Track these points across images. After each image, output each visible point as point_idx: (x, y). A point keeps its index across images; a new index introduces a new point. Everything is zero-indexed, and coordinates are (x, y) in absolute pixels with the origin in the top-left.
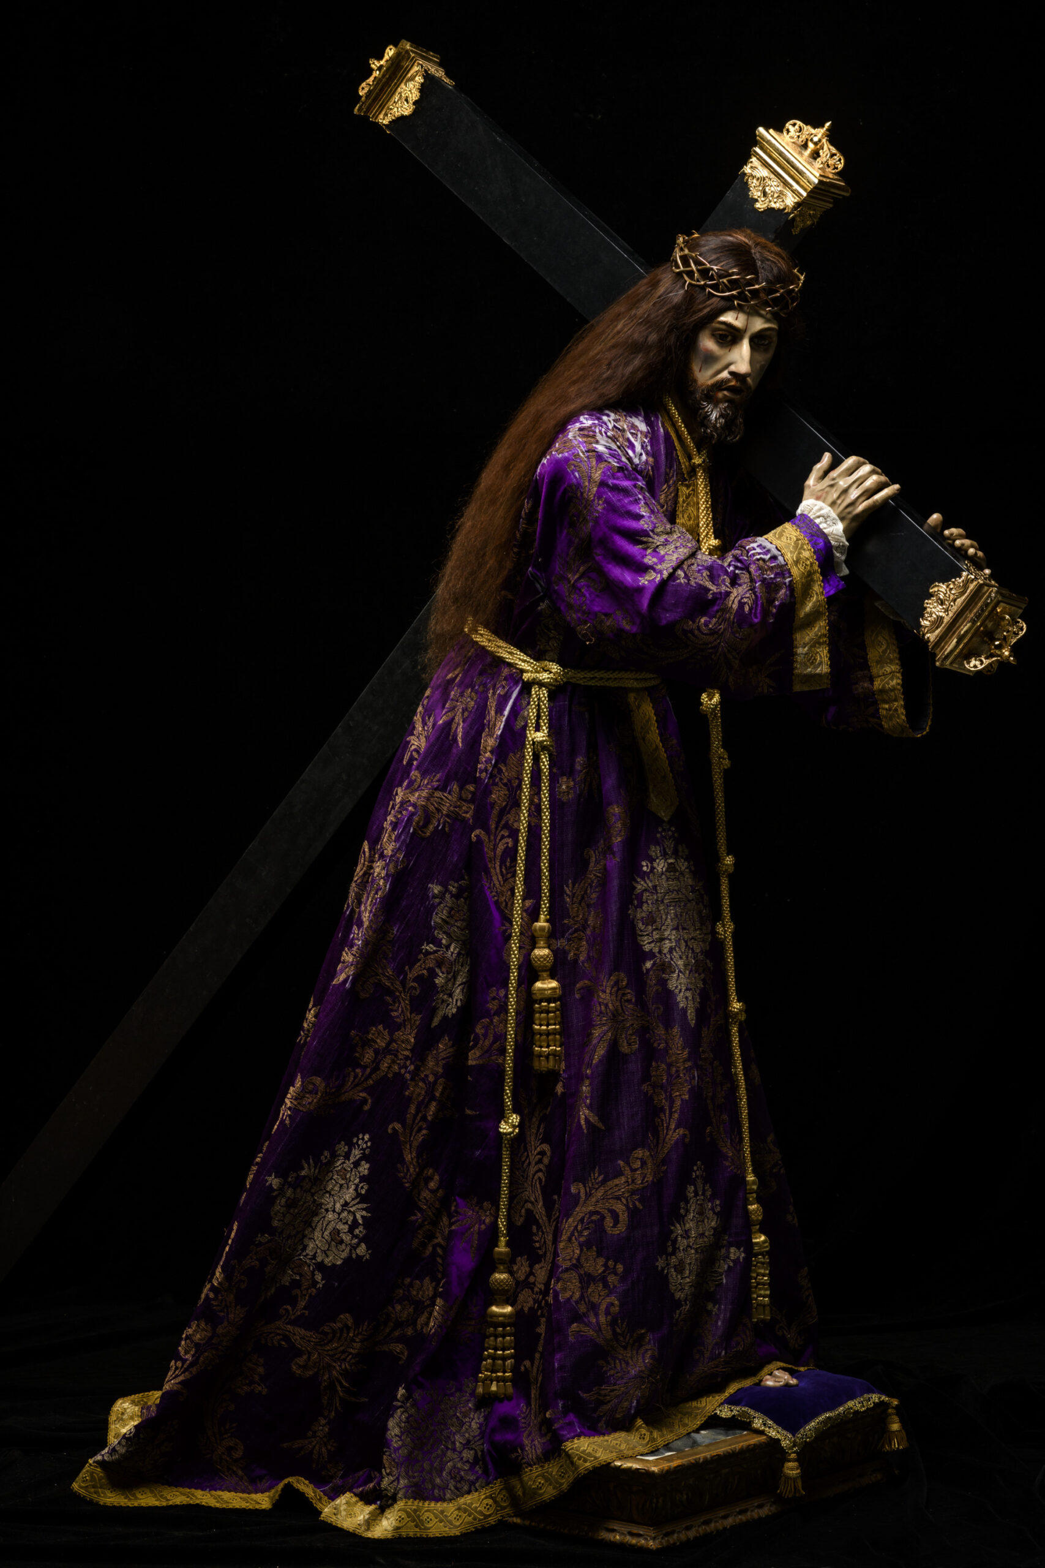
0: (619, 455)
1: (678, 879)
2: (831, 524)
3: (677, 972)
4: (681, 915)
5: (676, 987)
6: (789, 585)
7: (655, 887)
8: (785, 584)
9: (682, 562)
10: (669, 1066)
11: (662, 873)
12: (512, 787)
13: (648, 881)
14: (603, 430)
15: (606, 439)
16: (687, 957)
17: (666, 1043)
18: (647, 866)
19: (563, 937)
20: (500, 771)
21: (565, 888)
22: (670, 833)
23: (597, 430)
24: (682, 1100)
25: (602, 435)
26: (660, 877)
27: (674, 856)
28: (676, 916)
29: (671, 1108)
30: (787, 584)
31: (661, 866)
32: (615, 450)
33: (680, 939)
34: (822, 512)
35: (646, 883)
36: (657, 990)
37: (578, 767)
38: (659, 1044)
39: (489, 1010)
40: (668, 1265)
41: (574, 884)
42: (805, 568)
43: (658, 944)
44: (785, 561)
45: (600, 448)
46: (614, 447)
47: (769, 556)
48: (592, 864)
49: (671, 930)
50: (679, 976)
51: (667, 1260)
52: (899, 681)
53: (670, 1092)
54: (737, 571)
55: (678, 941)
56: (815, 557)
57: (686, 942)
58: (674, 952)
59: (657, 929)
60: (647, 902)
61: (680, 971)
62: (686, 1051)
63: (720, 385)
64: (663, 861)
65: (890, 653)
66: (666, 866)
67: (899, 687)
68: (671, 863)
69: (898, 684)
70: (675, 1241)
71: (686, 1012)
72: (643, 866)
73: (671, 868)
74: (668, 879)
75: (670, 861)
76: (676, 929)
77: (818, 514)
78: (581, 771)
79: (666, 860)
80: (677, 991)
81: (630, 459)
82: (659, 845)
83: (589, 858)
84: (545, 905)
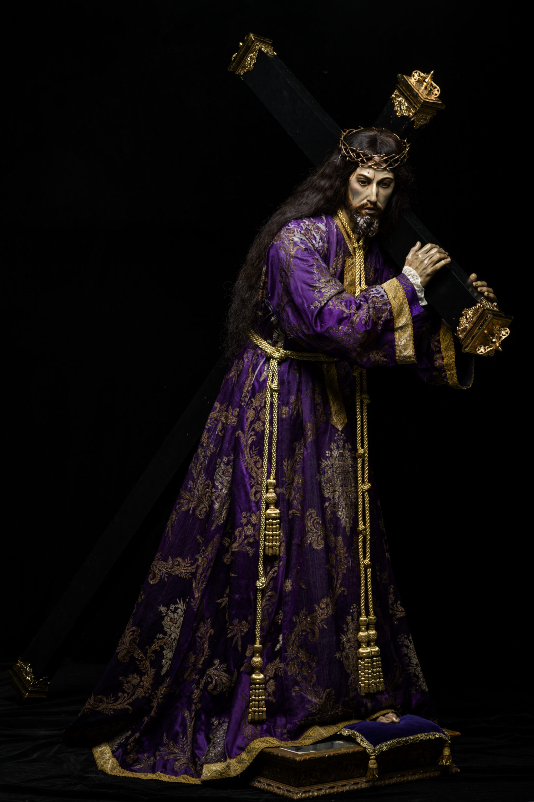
0: (306, 242)
1: (344, 461)
2: (416, 279)
3: (342, 508)
4: (344, 479)
5: (341, 516)
6: (389, 310)
7: (332, 465)
8: (387, 309)
9: (332, 297)
10: (337, 556)
11: (336, 458)
12: (257, 411)
13: (329, 461)
14: (299, 230)
15: (299, 234)
16: (346, 501)
17: (335, 544)
18: (329, 453)
19: (283, 487)
20: (252, 402)
21: (284, 462)
22: (341, 437)
23: (296, 230)
24: (343, 573)
25: (298, 233)
26: (335, 459)
27: (343, 449)
28: (342, 479)
29: (337, 577)
30: (388, 309)
31: (336, 453)
32: (304, 240)
33: (343, 492)
34: (411, 273)
35: (327, 462)
36: (331, 517)
37: (292, 401)
38: (332, 544)
39: (242, 523)
40: (342, 656)
41: (288, 460)
42: (399, 301)
43: (332, 494)
44: (388, 297)
45: (296, 239)
46: (304, 238)
47: (380, 295)
48: (297, 450)
49: (339, 487)
50: (342, 510)
51: (341, 654)
52: (454, 360)
53: (337, 569)
54: (361, 303)
55: (342, 493)
56: (405, 296)
57: (346, 493)
58: (340, 498)
59: (332, 486)
60: (327, 472)
61: (343, 508)
62: (345, 549)
63: (363, 207)
64: (337, 451)
65: (450, 345)
66: (338, 454)
67: (454, 363)
68: (341, 453)
69: (453, 361)
70: (343, 644)
71: (346, 528)
72: (327, 453)
73: (341, 455)
74: (339, 460)
75: (340, 451)
76: (342, 486)
77: (409, 274)
78: (293, 403)
79: (338, 451)
80: (341, 518)
81: (313, 245)
82: (336, 443)
83: (296, 447)
84: (273, 472)
